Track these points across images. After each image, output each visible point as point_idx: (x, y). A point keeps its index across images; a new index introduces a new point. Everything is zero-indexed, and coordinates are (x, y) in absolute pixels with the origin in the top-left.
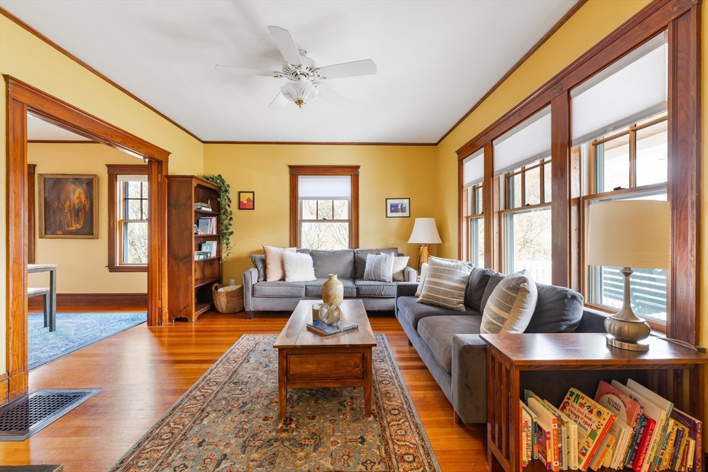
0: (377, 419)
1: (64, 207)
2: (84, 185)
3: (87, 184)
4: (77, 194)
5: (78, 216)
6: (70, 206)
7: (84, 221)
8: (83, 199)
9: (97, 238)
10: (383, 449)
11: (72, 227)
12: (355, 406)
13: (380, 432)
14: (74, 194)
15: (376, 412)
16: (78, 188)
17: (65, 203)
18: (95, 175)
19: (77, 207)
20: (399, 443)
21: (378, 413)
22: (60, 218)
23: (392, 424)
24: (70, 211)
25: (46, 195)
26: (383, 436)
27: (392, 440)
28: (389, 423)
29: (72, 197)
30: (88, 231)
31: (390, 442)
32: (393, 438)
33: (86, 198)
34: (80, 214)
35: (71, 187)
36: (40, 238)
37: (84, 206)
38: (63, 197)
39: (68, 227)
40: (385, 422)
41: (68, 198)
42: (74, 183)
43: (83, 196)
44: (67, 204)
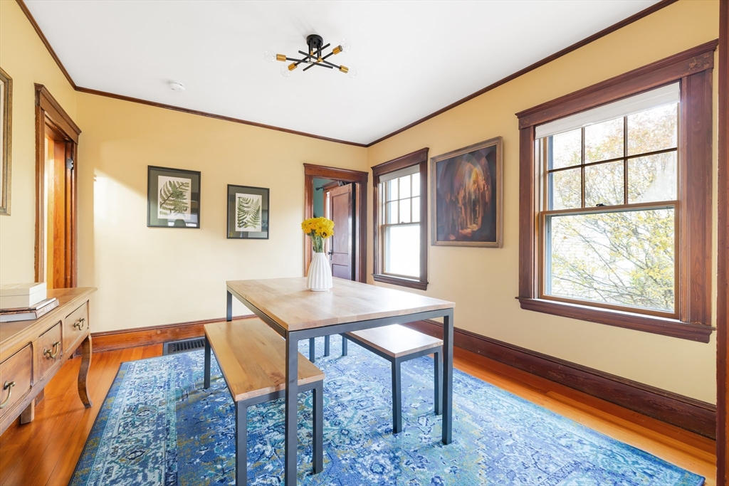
1: (457, 199)
2: (484, 160)
3: (487, 157)
4: (473, 176)
5: (474, 211)
6: (464, 197)
7: (483, 218)
8: (482, 182)
9: (502, 247)
11: (467, 228)
14: (470, 177)
16: (475, 166)
17: (458, 193)
18: (499, 138)
19: (473, 197)
22: (453, 216)
24: (464, 205)
25: (439, 187)
29: (467, 183)
30: (489, 235)
33: (486, 180)
34: (477, 208)
35: (466, 167)
36: (432, 245)
37: (483, 195)
38: (456, 185)
39: (462, 229)
41: (462, 185)
42: (469, 160)
43: (481, 179)
44: (462, 194)
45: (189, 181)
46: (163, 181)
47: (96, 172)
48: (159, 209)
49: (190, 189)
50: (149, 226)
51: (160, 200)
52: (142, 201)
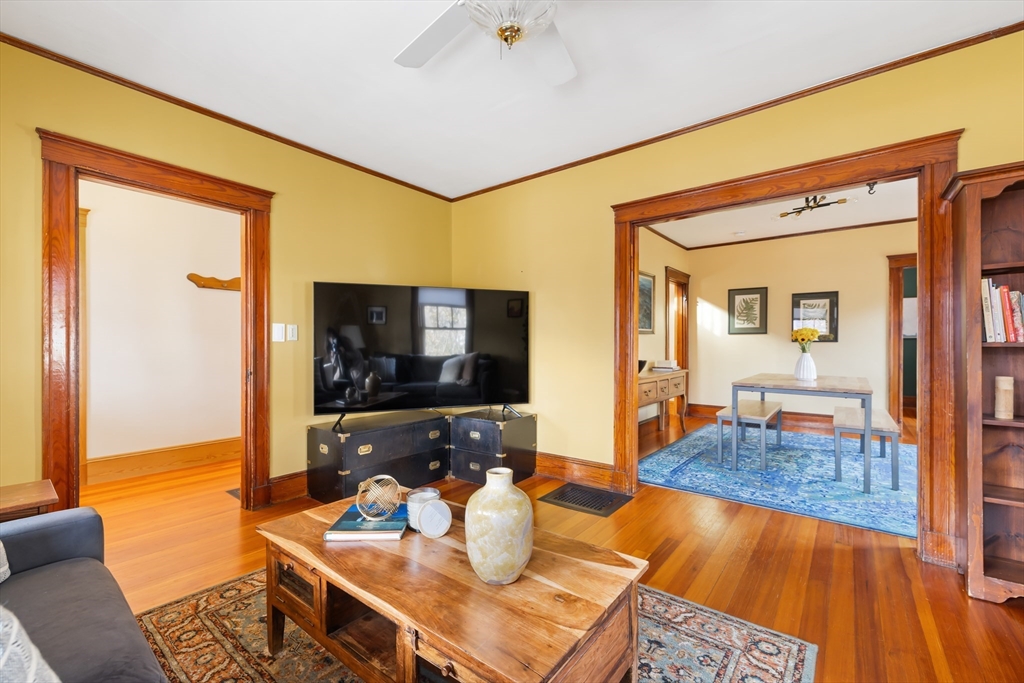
0: (256, 655)
10: (229, 626)
12: (309, 651)
13: (242, 641)
15: (265, 664)
20: (206, 644)
21: (259, 665)
23: (227, 661)
26: (235, 638)
27: (217, 641)
28: (232, 660)
31: (222, 638)
32: (218, 646)
40: (239, 659)
45: (758, 296)
46: (739, 299)
47: (699, 299)
48: (736, 321)
49: (758, 302)
50: (730, 333)
51: (736, 313)
52: (725, 315)
